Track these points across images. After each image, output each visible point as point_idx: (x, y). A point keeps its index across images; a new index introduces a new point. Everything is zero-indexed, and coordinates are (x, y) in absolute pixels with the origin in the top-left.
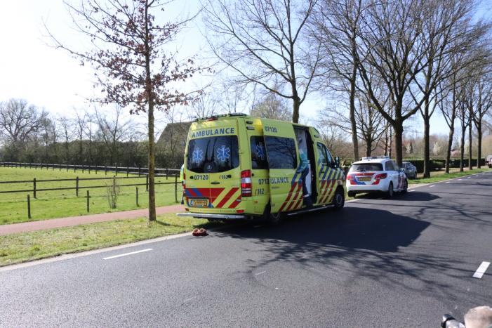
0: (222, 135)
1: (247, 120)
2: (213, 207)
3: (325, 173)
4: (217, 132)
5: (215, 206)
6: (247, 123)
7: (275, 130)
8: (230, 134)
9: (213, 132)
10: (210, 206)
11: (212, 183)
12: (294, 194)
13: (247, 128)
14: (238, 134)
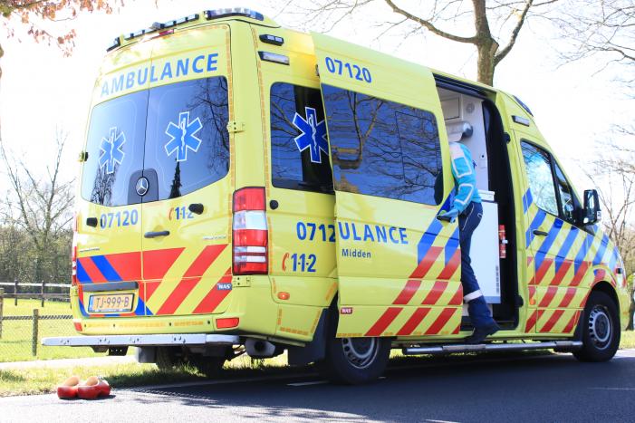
0: (182, 78)
1: (263, 31)
2: (149, 313)
3: (550, 238)
4: (167, 71)
5: (154, 310)
6: (264, 39)
7: (363, 74)
8: (206, 74)
9: (158, 74)
10: (141, 310)
11: (149, 236)
12: (427, 286)
13: (261, 54)
14: (230, 70)
